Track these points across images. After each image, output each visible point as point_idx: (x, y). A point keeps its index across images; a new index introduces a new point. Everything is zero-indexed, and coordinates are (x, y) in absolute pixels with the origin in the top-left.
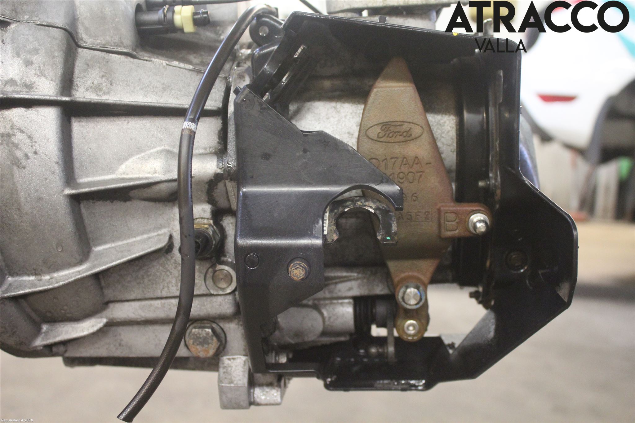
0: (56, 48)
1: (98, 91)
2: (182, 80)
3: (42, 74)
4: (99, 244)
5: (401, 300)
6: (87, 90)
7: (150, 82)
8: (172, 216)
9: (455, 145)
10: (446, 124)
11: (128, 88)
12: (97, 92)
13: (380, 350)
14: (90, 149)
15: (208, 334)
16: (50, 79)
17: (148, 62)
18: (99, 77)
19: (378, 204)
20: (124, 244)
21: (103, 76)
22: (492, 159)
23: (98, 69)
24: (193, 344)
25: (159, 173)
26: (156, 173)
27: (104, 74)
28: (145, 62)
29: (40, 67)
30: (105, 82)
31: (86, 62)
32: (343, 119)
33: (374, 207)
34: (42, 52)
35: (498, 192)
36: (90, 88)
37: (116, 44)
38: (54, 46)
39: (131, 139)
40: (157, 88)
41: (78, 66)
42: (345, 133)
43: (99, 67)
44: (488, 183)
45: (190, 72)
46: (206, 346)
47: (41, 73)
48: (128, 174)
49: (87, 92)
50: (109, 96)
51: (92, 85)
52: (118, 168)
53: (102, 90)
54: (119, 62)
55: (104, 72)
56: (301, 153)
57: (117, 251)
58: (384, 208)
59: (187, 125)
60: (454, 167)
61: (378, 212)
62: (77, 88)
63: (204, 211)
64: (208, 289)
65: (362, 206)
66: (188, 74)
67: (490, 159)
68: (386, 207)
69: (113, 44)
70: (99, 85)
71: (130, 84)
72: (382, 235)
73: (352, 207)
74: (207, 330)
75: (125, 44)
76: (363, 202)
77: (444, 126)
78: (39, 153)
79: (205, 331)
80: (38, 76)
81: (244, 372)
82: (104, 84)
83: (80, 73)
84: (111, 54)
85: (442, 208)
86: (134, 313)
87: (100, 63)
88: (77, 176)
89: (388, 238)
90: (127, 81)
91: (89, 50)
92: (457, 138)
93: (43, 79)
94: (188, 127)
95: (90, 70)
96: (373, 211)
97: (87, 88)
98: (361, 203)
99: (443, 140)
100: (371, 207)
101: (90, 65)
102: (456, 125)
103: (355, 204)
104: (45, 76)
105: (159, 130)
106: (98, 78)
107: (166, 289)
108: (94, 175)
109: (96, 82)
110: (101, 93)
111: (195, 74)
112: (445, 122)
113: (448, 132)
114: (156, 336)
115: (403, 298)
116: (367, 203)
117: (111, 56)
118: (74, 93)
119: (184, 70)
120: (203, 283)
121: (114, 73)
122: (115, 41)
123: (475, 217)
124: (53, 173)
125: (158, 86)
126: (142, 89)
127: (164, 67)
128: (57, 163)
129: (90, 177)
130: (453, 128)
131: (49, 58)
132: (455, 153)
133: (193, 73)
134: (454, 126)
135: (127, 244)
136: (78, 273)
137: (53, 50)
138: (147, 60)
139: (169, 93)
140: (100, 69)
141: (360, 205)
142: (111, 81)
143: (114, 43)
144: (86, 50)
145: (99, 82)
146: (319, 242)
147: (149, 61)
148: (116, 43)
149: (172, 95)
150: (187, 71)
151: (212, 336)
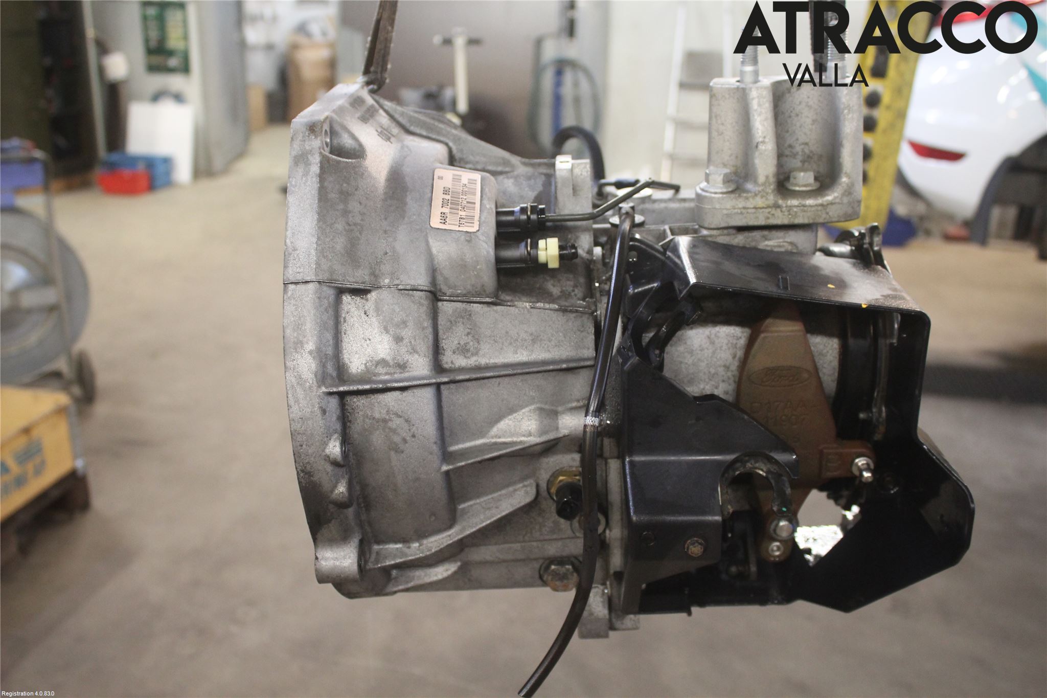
0: (424, 317)
1: (466, 353)
2: (550, 326)
3: (414, 351)
4: (464, 502)
5: (772, 531)
6: (454, 353)
7: (518, 333)
8: (538, 465)
9: (836, 374)
10: (829, 355)
11: (496, 344)
12: (464, 353)
13: (741, 568)
14: (461, 416)
15: (568, 570)
16: (423, 355)
17: (511, 308)
18: (465, 335)
19: (769, 466)
20: (489, 499)
21: (468, 334)
22: (877, 395)
23: (462, 325)
24: (552, 580)
25: (534, 435)
26: (531, 436)
27: (469, 331)
28: (508, 307)
29: (410, 342)
30: (472, 341)
31: (449, 319)
32: (719, 351)
33: (765, 470)
34: (411, 324)
35: (882, 429)
36: (456, 350)
37: (478, 293)
38: (422, 315)
39: (503, 401)
40: (525, 340)
41: (441, 325)
42: (720, 366)
43: (463, 323)
44: (871, 415)
45: (556, 312)
46: (565, 581)
47: (413, 349)
48: (500, 437)
49: (454, 355)
50: (478, 357)
51: (458, 346)
52: (489, 431)
53: (469, 351)
54: (482, 312)
55: (469, 329)
56: (693, 421)
57: (483, 508)
58: (775, 471)
59: (591, 421)
60: (833, 394)
61: (770, 476)
62: (443, 352)
63: (573, 460)
64: (574, 533)
65: (752, 468)
66: (554, 315)
67: (876, 394)
68: (777, 469)
69: (474, 293)
70: (466, 344)
71: (498, 339)
72: (778, 505)
73: (742, 470)
74: (567, 567)
75: (487, 292)
76: (753, 463)
77: (826, 356)
78: (417, 436)
79: (565, 568)
80: (411, 353)
81: (603, 602)
82: (471, 343)
83: (444, 333)
84: (472, 304)
85: (825, 451)
86: (491, 556)
87: (463, 318)
88: (447, 445)
89: (784, 509)
90: (494, 336)
91: (449, 302)
92: (839, 368)
93: (416, 356)
94: (592, 423)
95: (454, 328)
96: (764, 474)
97: (454, 350)
98: (751, 464)
99: (824, 370)
100: (762, 470)
101: (453, 321)
102: (840, 355)
103: (745, 467)
104: (417, 353)
105: (531, 388)
106: (464, 337)
107: (529, 535)
108: (464, 442)
109: (462, 343)
110: (469, 355)
111: (561, 314)
112: (828, 352)
113: (831, 362)
114: (509, 571)
115: (775, 530)
116: (757, 465)
117: (473, 306)
118: (441, 358)
119: (549, 312)
120: (569, 528)
121: (480, 328)
122: (476, 290)
123: (860, 461)
124: (431, 454)
125: (527, 338)
126: (511, 344)
127: (528, 311)
128: (435, 443)
129: (460, 443)
130: (836, 358)
131: (419, 330)
132: (836, 382)
133: (559, 312)
134: (837, 356)
135: (492, 498)
136: (449, 538)
137: (422, 319)
138: (510, 306)
139: (539, 344)
140: (464, 325)
141: (751, 468)
142: (477, 339)
143: (476, 292)
144: (446, 302)
145: (465, 342)
146: (718, 518)
147: (513, 306)
148: (478, 291)
149: (543, 347)
150: (552, 312)
151: (572, 572)
